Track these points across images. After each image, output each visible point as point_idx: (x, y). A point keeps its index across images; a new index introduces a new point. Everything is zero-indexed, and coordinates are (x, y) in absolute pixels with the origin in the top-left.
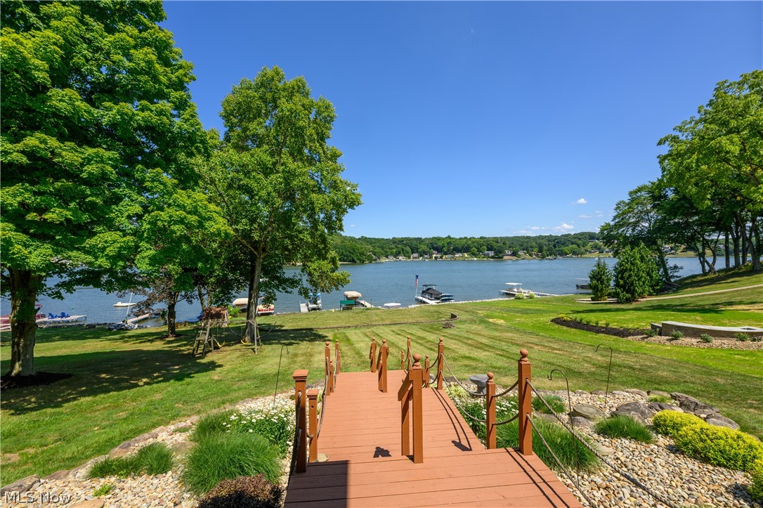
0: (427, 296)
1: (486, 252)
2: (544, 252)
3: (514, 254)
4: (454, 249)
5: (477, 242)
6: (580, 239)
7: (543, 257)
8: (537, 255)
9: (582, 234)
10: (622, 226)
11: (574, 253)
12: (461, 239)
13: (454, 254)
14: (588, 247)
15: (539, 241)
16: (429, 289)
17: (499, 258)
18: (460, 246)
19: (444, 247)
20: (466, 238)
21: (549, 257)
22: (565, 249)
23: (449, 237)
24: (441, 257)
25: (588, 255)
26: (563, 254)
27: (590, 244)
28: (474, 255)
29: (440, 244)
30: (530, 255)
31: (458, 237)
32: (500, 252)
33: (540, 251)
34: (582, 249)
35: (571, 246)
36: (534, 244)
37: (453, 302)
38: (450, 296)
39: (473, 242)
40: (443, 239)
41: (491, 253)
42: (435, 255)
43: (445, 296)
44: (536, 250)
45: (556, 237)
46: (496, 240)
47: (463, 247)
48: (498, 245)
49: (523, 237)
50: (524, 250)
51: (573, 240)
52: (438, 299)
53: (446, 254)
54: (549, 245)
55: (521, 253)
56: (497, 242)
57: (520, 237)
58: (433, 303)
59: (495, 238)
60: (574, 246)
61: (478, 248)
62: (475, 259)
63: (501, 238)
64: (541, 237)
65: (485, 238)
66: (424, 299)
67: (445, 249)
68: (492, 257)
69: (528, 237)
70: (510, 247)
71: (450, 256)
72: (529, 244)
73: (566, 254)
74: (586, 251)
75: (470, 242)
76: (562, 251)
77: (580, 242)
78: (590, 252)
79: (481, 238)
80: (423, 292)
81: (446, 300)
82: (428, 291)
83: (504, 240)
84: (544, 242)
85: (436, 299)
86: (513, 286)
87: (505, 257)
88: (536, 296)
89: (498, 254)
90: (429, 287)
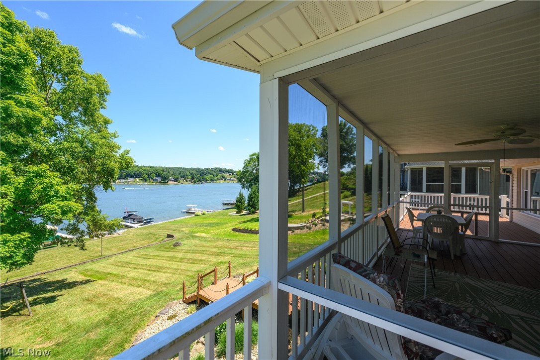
0: (129, 221)
1: (155, 178)
2: (195, 179)
3: (176, 180)
4: (127, 175)
5: (147, 170)
6: (214, 172)
7: (195, 183)
8: (191, 181)
9: (216, 169)
11: (212, 180)
13: (127, 179)
14: (219, 177)
15: (192, 172)
16: (130, 215)
17: (165, 183)
18: (132, 173)
21: (198, 183)
22: (207, 177)
25: (218, 181)
26: (205, 180)
27: (220, 175)
28: (145, 180)
30: (187, 181)
32: (166, 178)
33: (193, 178)
34: (216, 178)
35: (210, 176)
36: (188, 173)
37: (153, 223)
38: (151, 219)
39: (144, 170)
41: (159, 179)
43: (147, 219)
44: (190, 177)
45: (201, 170)
46: (163, 169)
47: (135, 174)
48: (165, 173)
49: (181, 168)
50: (181, 177)
51: (211, 172)
52: (141, 222)
54: (197, 174)
55: (181, 180)
56: (163, 171)
57: (179, 168)
58: (137, 226)
59: (162, 167)
60: (212, 176)
61: (148, 175)
62: (146, 183)
63: (166, 168)
64: (192, 169)
65: (154, 167)
66: (127, 224)
68: (160, 182)
69: (184, 169)
70: (172, 175)
71: (123, 180)
72: (185, 174)
73: (207, 180)
74: (218, 179)
75: (141, 170)
76: (205, 178)
77: (214, 173)
78: (220, 180)
79: (150, 167)
80: (124, 218)
81: (148, 222)
82: (131, 217)
83: (168, 170)
84: (194, 172)
85: (139, 222)
86: (191, 207)
87: (170, 182)
88: (206, 213)
89: (164, 180)
90: (130, 213)
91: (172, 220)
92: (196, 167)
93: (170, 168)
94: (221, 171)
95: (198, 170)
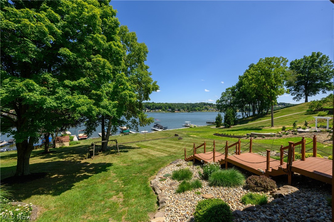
1: (168, 109)
2: (189, 110)
3: (179, 110)
4: (156, 108)
5: (165, 105)
7: (189, 112)
8: (187, 111)
9: (202, 103)
10: (222, 101)
11: (199, 110)
12: (158, 103)
13: (155, 110)
14: (203, 108)
15: (187, 105)
16: (157, 125)
18: (158, 107)
19: (151, 107)
20: (160, 103)
21: (191, 112)
22: (196, 109)
23: (153, 102)
24: (150, 111)
25: (203, 111)
26: (195, 110)
27: (204, 107)
28: (163, 110)
29: (149, 105)
30: (185, 111)
31: (157, 103)
33: (188, 109)
34: (202, 109)
36: (185, 106)
37: (167, 130)
38: (166, 127)
39: (163, 105)
40: (151, 103)
41: (170, 110)
42: (147, 110)
43: (165, 127)
44: (186, 109)
45: (193, 104)
46: (172, 104)
47: (159, 107)
49: (181, 104)
50: (182, 108)
51: (199, 105)
52: (162, 129)
53: (152, 110)
54: (190, 107)
55: (181, 110)
56: (172, 105)
58: (160, 130)
59: (172, 103)
60: (199, 107)
61: (165, 108)
62: (164, 112)
64: (188, 104)
65: (168, 103)
66: (156, 129)
67: (152, 108)
68: (171, 112)
69: (183, 104)
70: (177, 107)
71: (154, 111)
73: (196, 110)
74: (203, 109)
75: (162, 105)
76: (195, 109)
77: (201, 106)
78: (204, 110)
79: (166, 103)
80: (154, 126)
81: (165, 129)
82: (157, 126)
83: (174, 104)
84: (189, 106)
85: (161, 129)
86: (188, 123)
87: (176, 111)
88: (196, 126)
89: (173, 110)
90: (157, 124)
91: (177, 129)
92: (190, 103)
93: (176, 104)
94: (205, 104)
95: (191, 104)
